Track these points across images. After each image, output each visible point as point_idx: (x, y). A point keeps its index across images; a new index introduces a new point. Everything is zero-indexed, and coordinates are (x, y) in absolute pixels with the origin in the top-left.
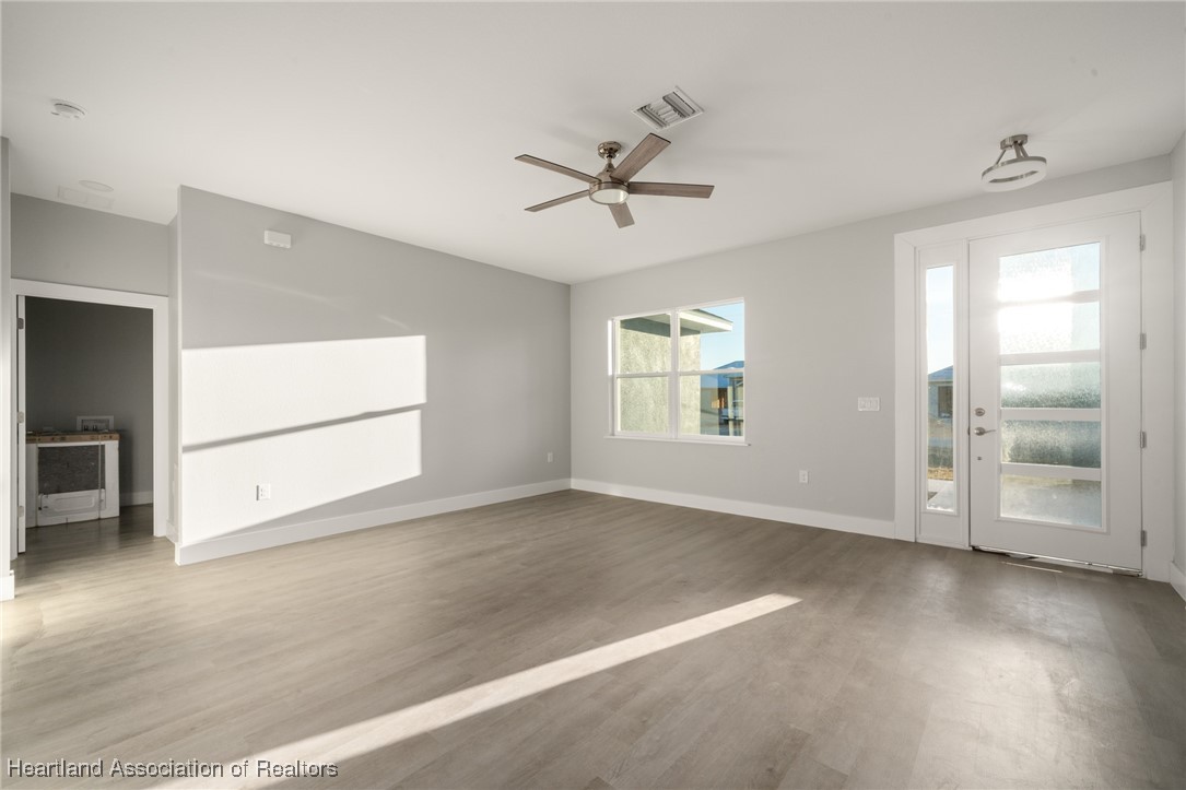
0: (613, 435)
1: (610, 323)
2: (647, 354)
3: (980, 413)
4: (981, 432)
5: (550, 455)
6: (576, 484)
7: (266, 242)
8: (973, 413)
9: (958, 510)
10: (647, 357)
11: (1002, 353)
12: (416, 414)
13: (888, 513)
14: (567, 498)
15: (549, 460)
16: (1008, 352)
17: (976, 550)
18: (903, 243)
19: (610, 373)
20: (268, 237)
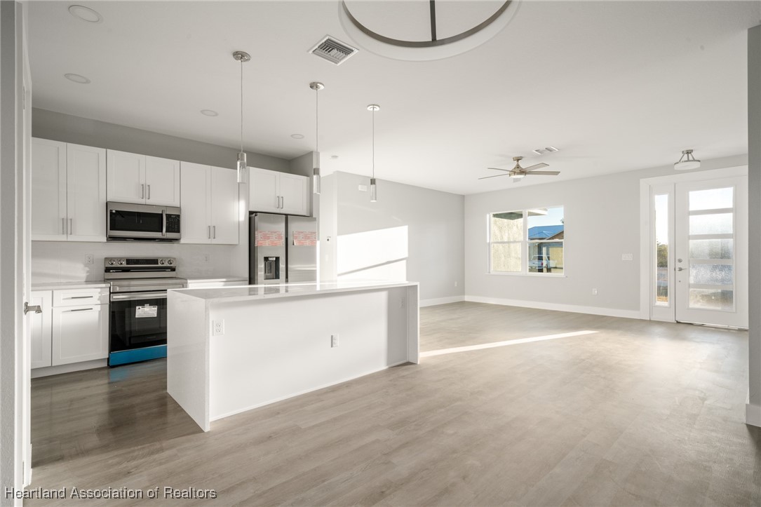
0: (489, 272)
1: (488, 215)
2: (500, 229)
3: (680, 261)
4: (680, 269)
5: (456, 283)
6: (467, 298)
7: (360, 189)
8: (677, 261)
9: (670, 304)
10: (500, 231)
11: (690, 234)
12: (405, 261)
13: (637, 307)
14: (462, 304)
15: (456, 285)
16: (693, 234)
17: (678, 322)
18: (644, 183)
19: (488, 241)
20: (360, 188)
